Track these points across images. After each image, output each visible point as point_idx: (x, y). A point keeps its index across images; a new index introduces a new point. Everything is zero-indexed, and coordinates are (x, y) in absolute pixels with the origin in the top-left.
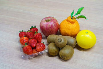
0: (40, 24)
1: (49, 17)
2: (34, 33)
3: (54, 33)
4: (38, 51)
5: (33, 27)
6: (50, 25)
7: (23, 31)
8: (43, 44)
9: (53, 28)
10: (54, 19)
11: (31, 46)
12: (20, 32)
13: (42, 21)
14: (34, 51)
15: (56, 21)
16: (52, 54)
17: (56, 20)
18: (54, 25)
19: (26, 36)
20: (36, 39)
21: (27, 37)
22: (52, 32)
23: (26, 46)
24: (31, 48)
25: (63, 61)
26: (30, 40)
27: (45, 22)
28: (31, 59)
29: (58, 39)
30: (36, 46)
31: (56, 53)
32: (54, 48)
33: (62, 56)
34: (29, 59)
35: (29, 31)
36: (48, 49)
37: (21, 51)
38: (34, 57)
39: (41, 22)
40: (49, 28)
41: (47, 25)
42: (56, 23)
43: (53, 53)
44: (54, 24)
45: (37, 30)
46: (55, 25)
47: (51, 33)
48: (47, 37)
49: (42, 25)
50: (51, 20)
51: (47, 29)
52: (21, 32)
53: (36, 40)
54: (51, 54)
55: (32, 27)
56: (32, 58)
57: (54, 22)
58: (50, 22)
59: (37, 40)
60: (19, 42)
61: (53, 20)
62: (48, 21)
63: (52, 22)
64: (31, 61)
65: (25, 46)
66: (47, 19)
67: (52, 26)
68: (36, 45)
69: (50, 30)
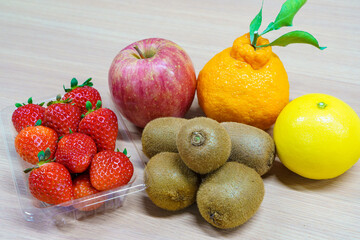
0: (112, 71)
1: (152, 40)
2: (83, 110)
3: (176, 110)
4: (98, 187)
5: (80, 84)
6: (157, 74)
7: (30, 101)
8: (123, 156)
9: (170, 88)
10: (173, 49)
11: (67, 165)
12: (18, 105)
13: (118, 56)
14: (82, 187)
15: (182, 58)
16: (164, 205)
17: (183, 54)
18: (172, 73)
19: (43, 125)
20: (89, 135)
21: (50, 127)
22: (163, 104)
23: (43, 165)
24: (66, 175)
25: (215, 233)
26: (64, 141)
27: (132, 60)
28: (69, 226)
29: (189, 131)
30: (90, 164)
31: (180, 200)
32: (175, 177)
33: (211, 210)
34: (59, 226)
35: (58, 99)
36: (146, 181)
37: (22, 193)
38: (81, 219)
39: (116, 61)
40: (150, 88)
41: (141, 72)
42: (183, 67)
43: (170, 197)
44: (176, 71)
45: (96, 96)
46: (176, 75)
47: (158, 110)
48: (140, 129)
49: (118, 74)
50: (162, 53)
51: (141, 91)
52: (25, 107)
53: (89, 140)
54: (158, 203)
55: (74, 83)
56: (74, 221)
57: (176, 61)
58: (155, 60)
59: (95, 140)
60: (12, 154)
61: (168, 51)
62: (148, 56)
63: (165, 61)
64: (68, 235)
65: (40, 165)
66: (142, 50)
67: (163, 77)
68: (91, 159)
69: (156, 94)
